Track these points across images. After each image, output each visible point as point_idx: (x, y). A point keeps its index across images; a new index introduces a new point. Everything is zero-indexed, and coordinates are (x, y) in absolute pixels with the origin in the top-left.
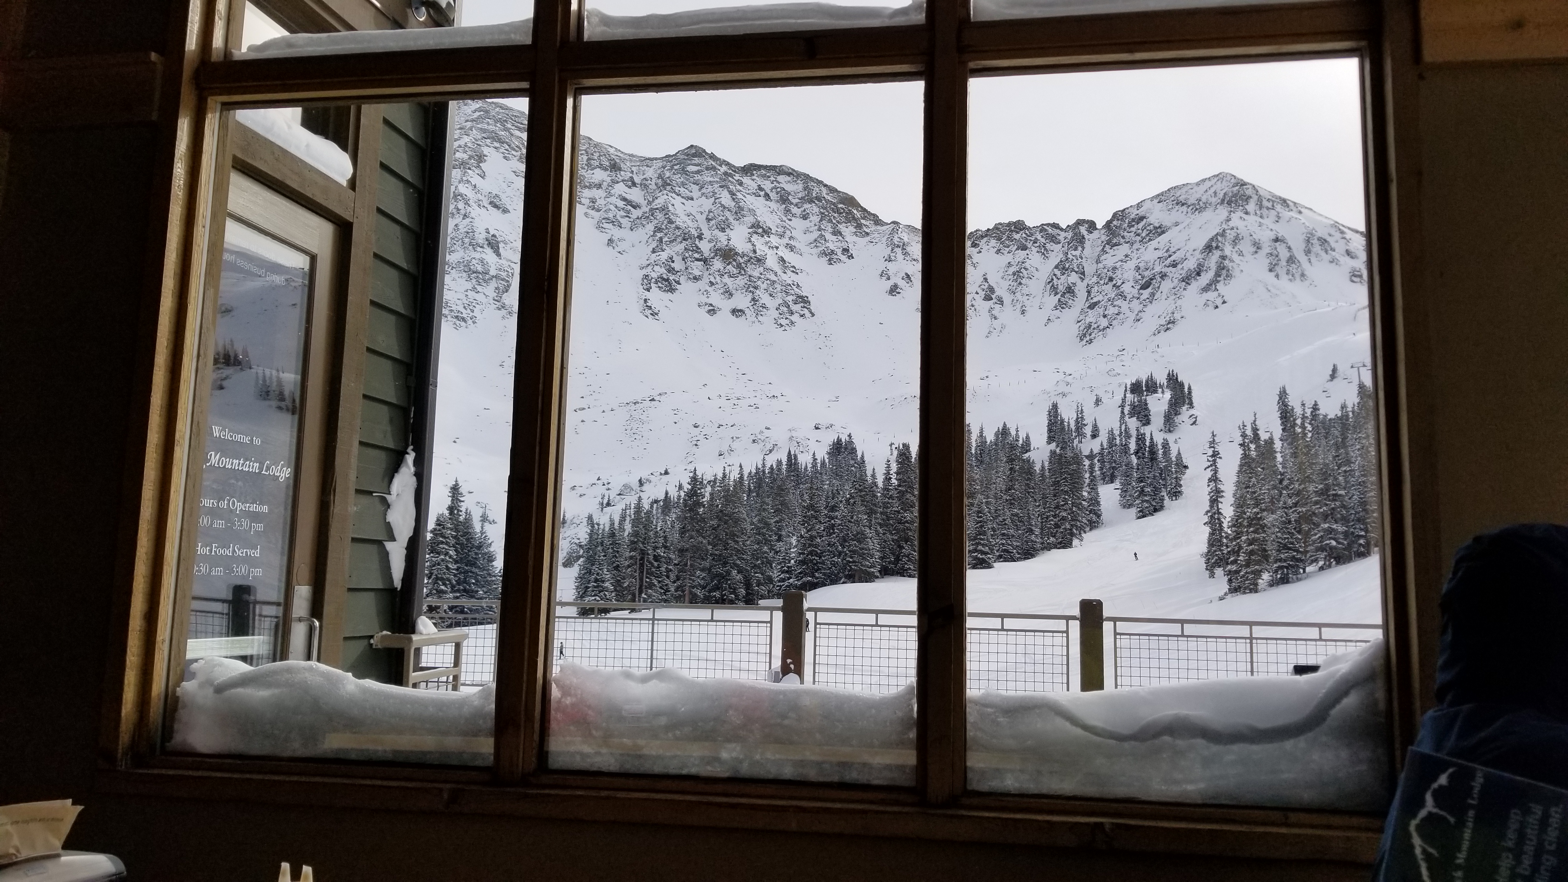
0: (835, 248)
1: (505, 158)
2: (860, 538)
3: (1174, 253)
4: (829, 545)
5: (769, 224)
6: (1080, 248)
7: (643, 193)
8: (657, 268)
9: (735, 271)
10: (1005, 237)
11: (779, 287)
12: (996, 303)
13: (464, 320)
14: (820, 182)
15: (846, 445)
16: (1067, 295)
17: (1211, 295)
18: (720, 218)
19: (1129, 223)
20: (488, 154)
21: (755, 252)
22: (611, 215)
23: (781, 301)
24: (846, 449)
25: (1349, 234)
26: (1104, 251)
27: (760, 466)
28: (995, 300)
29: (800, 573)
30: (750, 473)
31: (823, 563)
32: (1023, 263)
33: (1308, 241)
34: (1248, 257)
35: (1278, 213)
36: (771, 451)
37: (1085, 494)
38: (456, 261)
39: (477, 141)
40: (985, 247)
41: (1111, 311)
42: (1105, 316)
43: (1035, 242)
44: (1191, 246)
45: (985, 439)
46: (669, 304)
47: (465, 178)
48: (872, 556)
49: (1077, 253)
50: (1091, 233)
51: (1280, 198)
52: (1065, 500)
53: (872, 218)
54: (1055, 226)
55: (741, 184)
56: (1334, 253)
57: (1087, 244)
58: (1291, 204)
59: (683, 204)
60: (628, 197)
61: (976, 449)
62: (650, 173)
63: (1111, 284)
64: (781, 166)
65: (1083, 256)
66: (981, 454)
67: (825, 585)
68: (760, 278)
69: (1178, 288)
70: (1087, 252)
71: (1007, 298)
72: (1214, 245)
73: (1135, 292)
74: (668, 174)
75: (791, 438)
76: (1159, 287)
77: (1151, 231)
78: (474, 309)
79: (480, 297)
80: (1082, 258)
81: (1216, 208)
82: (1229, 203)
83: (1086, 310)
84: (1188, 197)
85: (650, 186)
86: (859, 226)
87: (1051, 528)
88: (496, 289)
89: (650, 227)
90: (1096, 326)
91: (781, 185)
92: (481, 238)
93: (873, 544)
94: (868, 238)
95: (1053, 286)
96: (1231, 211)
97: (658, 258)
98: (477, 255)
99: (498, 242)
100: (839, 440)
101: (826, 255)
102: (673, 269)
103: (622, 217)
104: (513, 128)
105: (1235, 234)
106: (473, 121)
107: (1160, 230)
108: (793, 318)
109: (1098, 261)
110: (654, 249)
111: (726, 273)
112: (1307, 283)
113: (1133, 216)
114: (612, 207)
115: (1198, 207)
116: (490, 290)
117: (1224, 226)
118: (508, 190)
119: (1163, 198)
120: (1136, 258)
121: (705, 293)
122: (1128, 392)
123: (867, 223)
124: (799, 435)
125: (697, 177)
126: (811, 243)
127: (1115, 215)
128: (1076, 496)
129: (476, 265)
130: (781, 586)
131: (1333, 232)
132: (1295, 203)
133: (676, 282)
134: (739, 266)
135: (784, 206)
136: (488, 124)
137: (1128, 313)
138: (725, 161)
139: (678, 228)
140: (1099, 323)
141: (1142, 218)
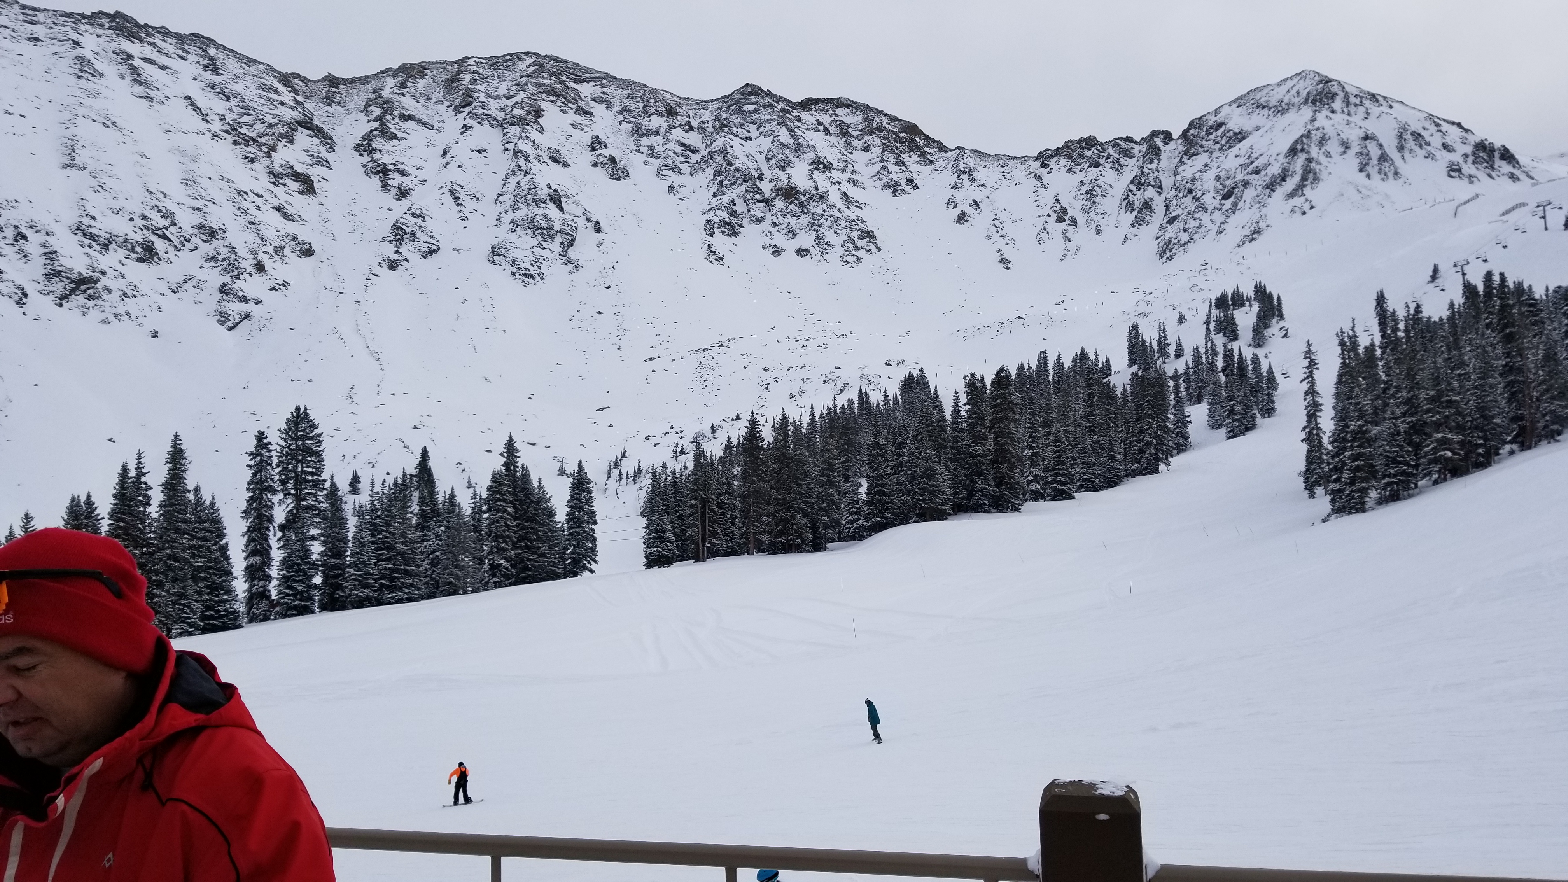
0: (899, 179)
1: (562, 111)
2: (930, 474)
3: (1257, 158)
4: (897, 484)
5: (830, 159)
6: (1156, 161)
7: (701, 136)
8: (719, 212)
9: (798, 210)
10: (1075, 155)
11: (843, 224)
12: (1069, 224)
13: (532, 277)
14: (880, 112)
15: (918, 379)
16: (1144, 211)
17: (1298, 201)
18: (780, 156)
19: (1207, 130)
20: (545, 109)
21: (817, 188)
22: (670, 162)
23: (846, 238)
24: (918, 384)
25: (1445, 127)
26: (1181, 162)
27: (831, 406)
28: (1068, 222)
29: (868, 514)
30: (822, 414)
31: (892, 502)
32: (1096, 180)
33: (1400, 137)
34: (1336, 157)
35: (1367, 110)
36: (842, 391)
37: (1171, 416)
38: (521, 218)
39: (533, 95)
40: (1055, 167)
41: (1192, 224)
42: (1185, 230)
43: (1108, 158)
44: (1274, 150)
45: (1063, 365)
46: (733, 248)
47: (523, 135)
48: (943, 493)
49: (1153, 166)
50: (1167, 144)
51: (1368, 92)
52: (1150, 424)
53: (936, 145)
54: (1129, 139)
55: (799, 120)
56: (1429, 148)
57: (1164, 156)
58: (1380, 99)
59: (742, 144)
60: (686, 142)
61: (1053, 376)
62: (707, 115)
63: (1190, 196)
64: (839, 98)
65: (1160, 169)
66: (1058, 381)
67: (895, 525)
68: (823, 215)
69: (1262, 196)
70: (1164, 164)
71: (1081, 219)
72: (1299, 147)
73: (1216, 202)
74: (724, 115)
75: (862, 376)
76: (1242, 196)
77: (1231, 138)
78: (541, 265)
79: (546, 253)
80: (1158, 171)
81: (1299, 109)
82: (1314, 102)
83: (1165, 225)
84: (1269, 99)
85: (708, 129)
86: (923, 155)
87: (1135, 454)
88: (561, 244)
89: (710, 171)
90: (1176, 241)
91: (841, 118)
92: (543, 193)
93: (944, 480)
94: (933, 166)
95: (1128, 202)
96: (1316, 111)
97: (719, 202)
98: (540, 211)
99: (560, 197)
100: (911, 375)
101: (890, 187)
102: (735, 212)
103: (681, 163)
104: (568, 80)
105: (1322, 135)
106: (528, 76)
107: (1240, 136)
108: (859, 254)
109: (1176, 174)
110: (714, 193)
111: (788, 213)
112: (1401, 181)
113: (1211, 123)
114: (671, 154)
115: (1280, 109)
116: (555, 245)
117: (1309, 127)
118: (567, 143)
119: (1242, 102)
120: (1216, 165)
121: (769, 234)
122: (1213, 307)
123: (931, 151)
124: (870, 372)
125: (755, 116)
126: (874, 176)
127: (1191, 124)
128: (1161, 419)
129: (541, 221)
130: (850, 528)
131: (1427, 124)
132: (1385, 98)
133: (738, 225)
134: (801, 205)
135: (844, 139)
136: (543, 78)
137: (1210, 226)
138: (782, 98)
139: (738, 170)
140: (1179, 238)
141: (1220, 125)
